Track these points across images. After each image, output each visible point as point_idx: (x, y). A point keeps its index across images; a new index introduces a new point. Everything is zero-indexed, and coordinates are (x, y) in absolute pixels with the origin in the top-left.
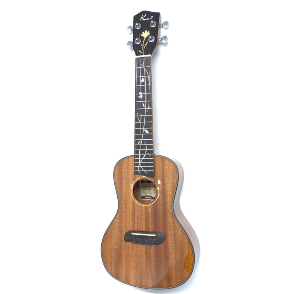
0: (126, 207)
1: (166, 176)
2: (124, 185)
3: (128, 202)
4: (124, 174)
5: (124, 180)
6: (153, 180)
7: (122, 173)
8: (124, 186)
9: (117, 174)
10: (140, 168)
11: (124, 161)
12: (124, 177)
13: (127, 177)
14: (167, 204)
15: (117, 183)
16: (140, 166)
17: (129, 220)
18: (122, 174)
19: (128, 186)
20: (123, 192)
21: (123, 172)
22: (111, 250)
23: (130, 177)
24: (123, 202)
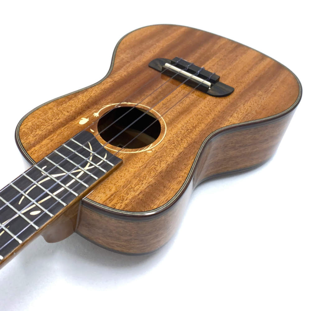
0: (194, 127)
1: (59, 121)
2: (167, 161)
3: (183, 131)
4: (150, 180)
5: (159, 169)
6: (92, 131)
7: (152, 185)
8: (170, 160)
9: (168, 192)
10: (96, 160)
11: (123, 205)
12: (153, 174)
13: (147, 169)
14: (105, 89)
15: (183, 174)
16: (91, 165)
17: (203, 108)
18: (155, 183)
19: (159, 155)
20: (181, 151)
21: (147, 185)
22: (273, 93)
23: (140, 164)
24: (194, 137)
